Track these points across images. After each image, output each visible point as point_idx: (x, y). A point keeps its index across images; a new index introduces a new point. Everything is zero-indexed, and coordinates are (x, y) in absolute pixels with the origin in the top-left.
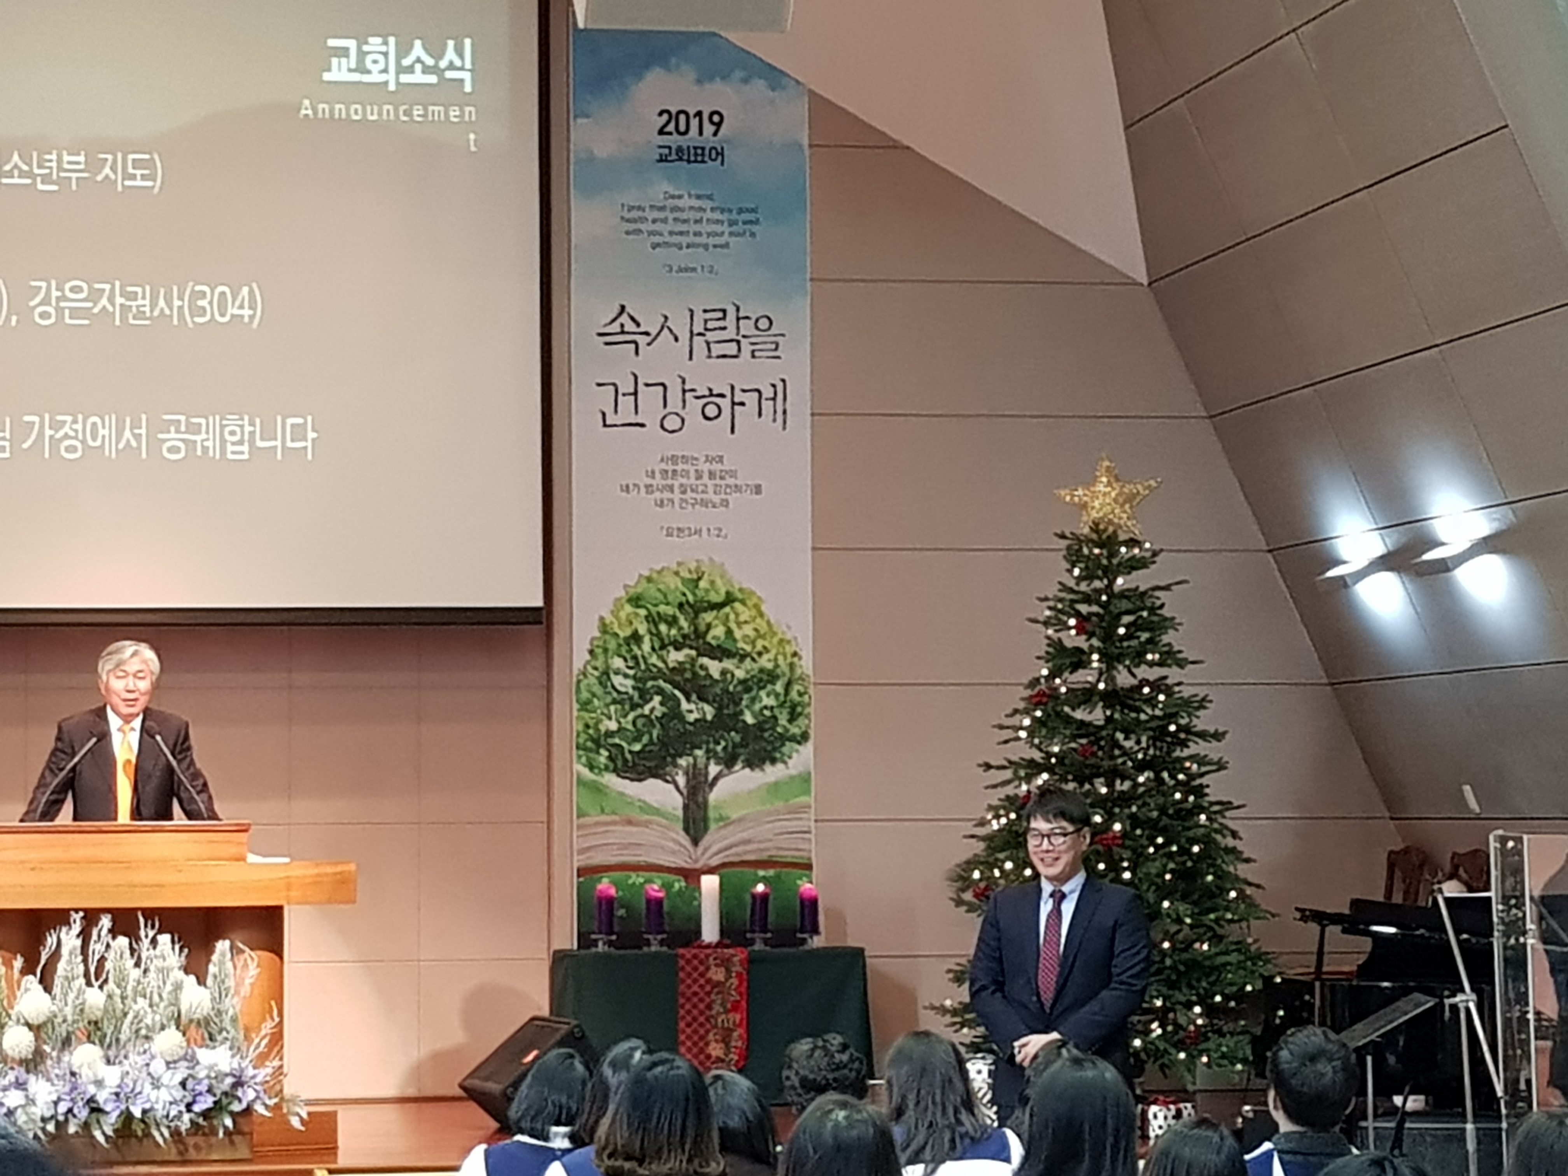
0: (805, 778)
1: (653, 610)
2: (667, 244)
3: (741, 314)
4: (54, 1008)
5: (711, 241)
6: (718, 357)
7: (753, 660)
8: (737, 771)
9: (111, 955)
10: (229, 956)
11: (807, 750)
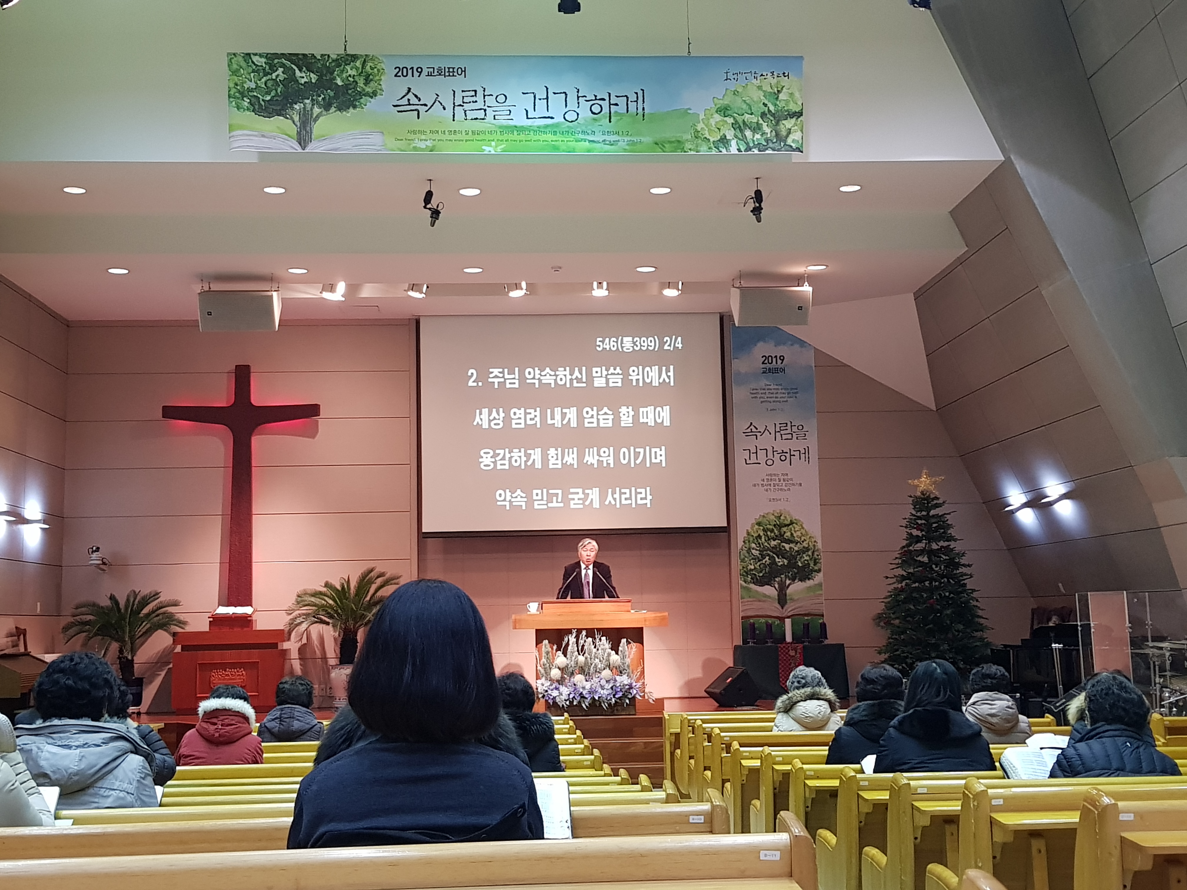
0: (820, 585)
1: (765, 527)
2: (766, 402)
3: (792, 425)
4: (568, 662)
5: (782, 400)
6: (785, 439)
7: (801, 544)
8: (795, 583)
9: (586, 644)
10: (626, 644)
11: (821, 575)
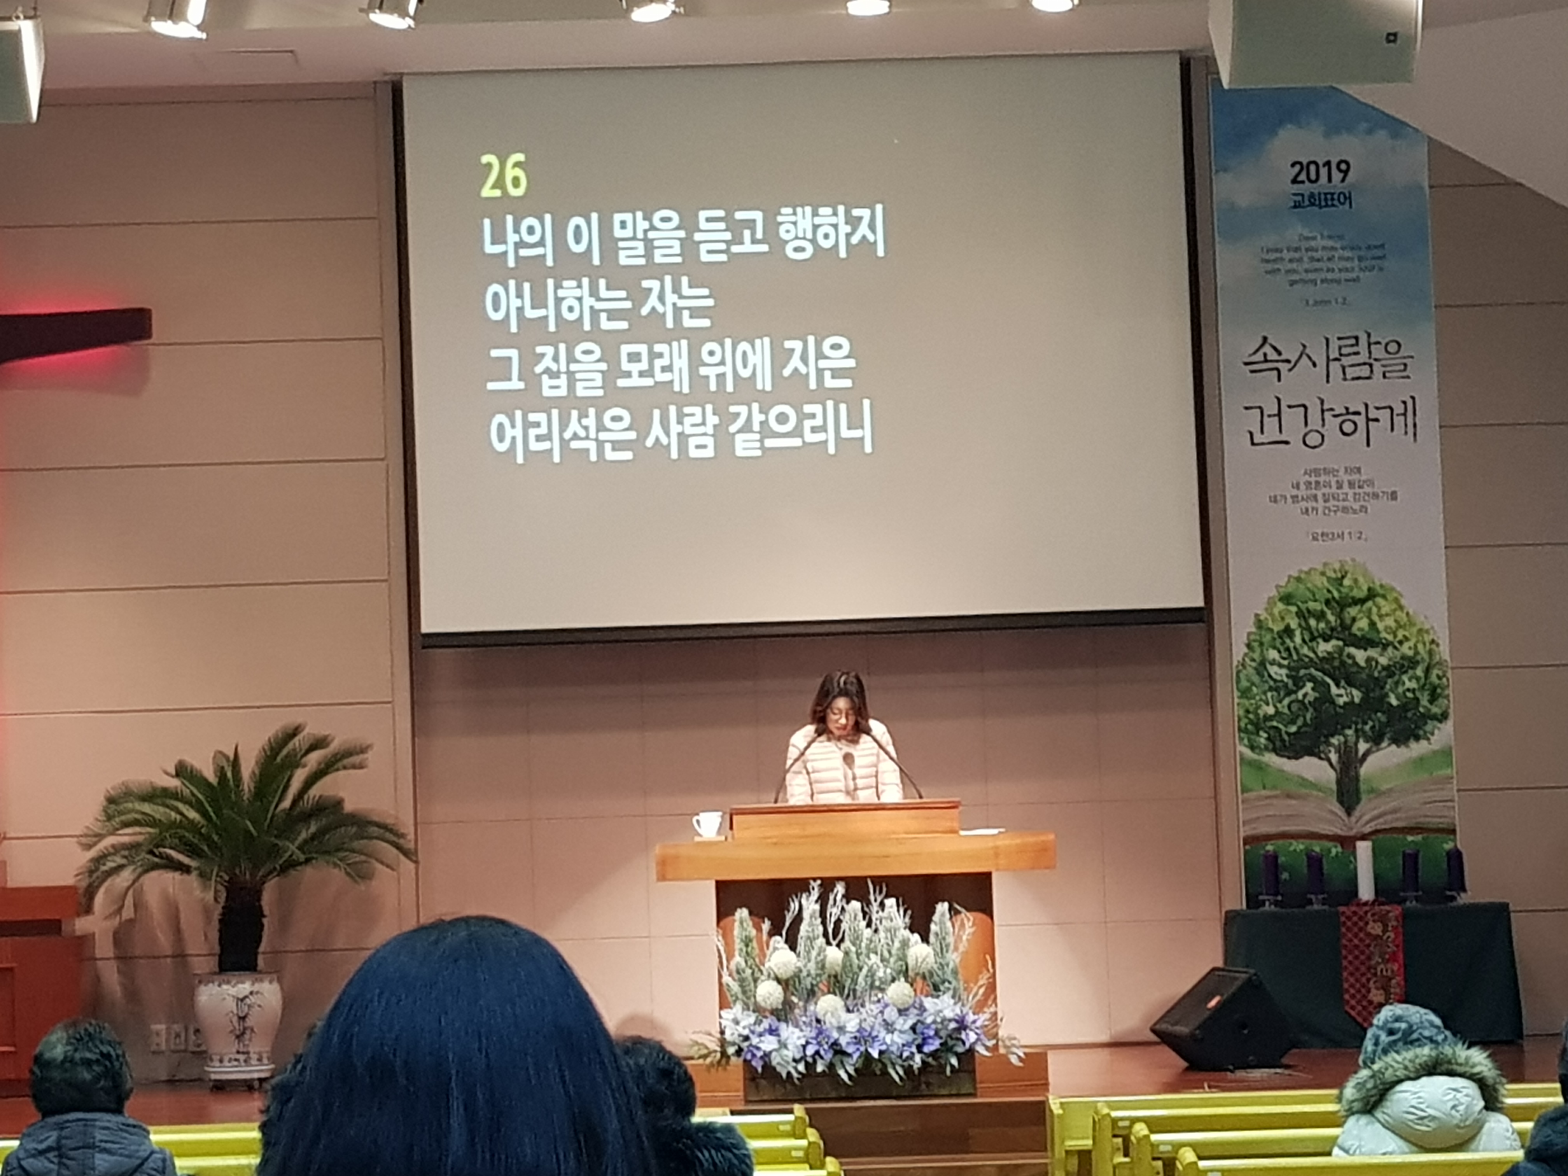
0: (1446, 753)
1: (1303, 607)
2: (1302, 281)
3: (1373, 340)
4: (799, 964)
5: (1344, 275)
6: (1354, 379)
7: (1395, 648)
8: (1382, 749)
9: (846, 918)
10: (948, 916)
11: (1448, 727)
